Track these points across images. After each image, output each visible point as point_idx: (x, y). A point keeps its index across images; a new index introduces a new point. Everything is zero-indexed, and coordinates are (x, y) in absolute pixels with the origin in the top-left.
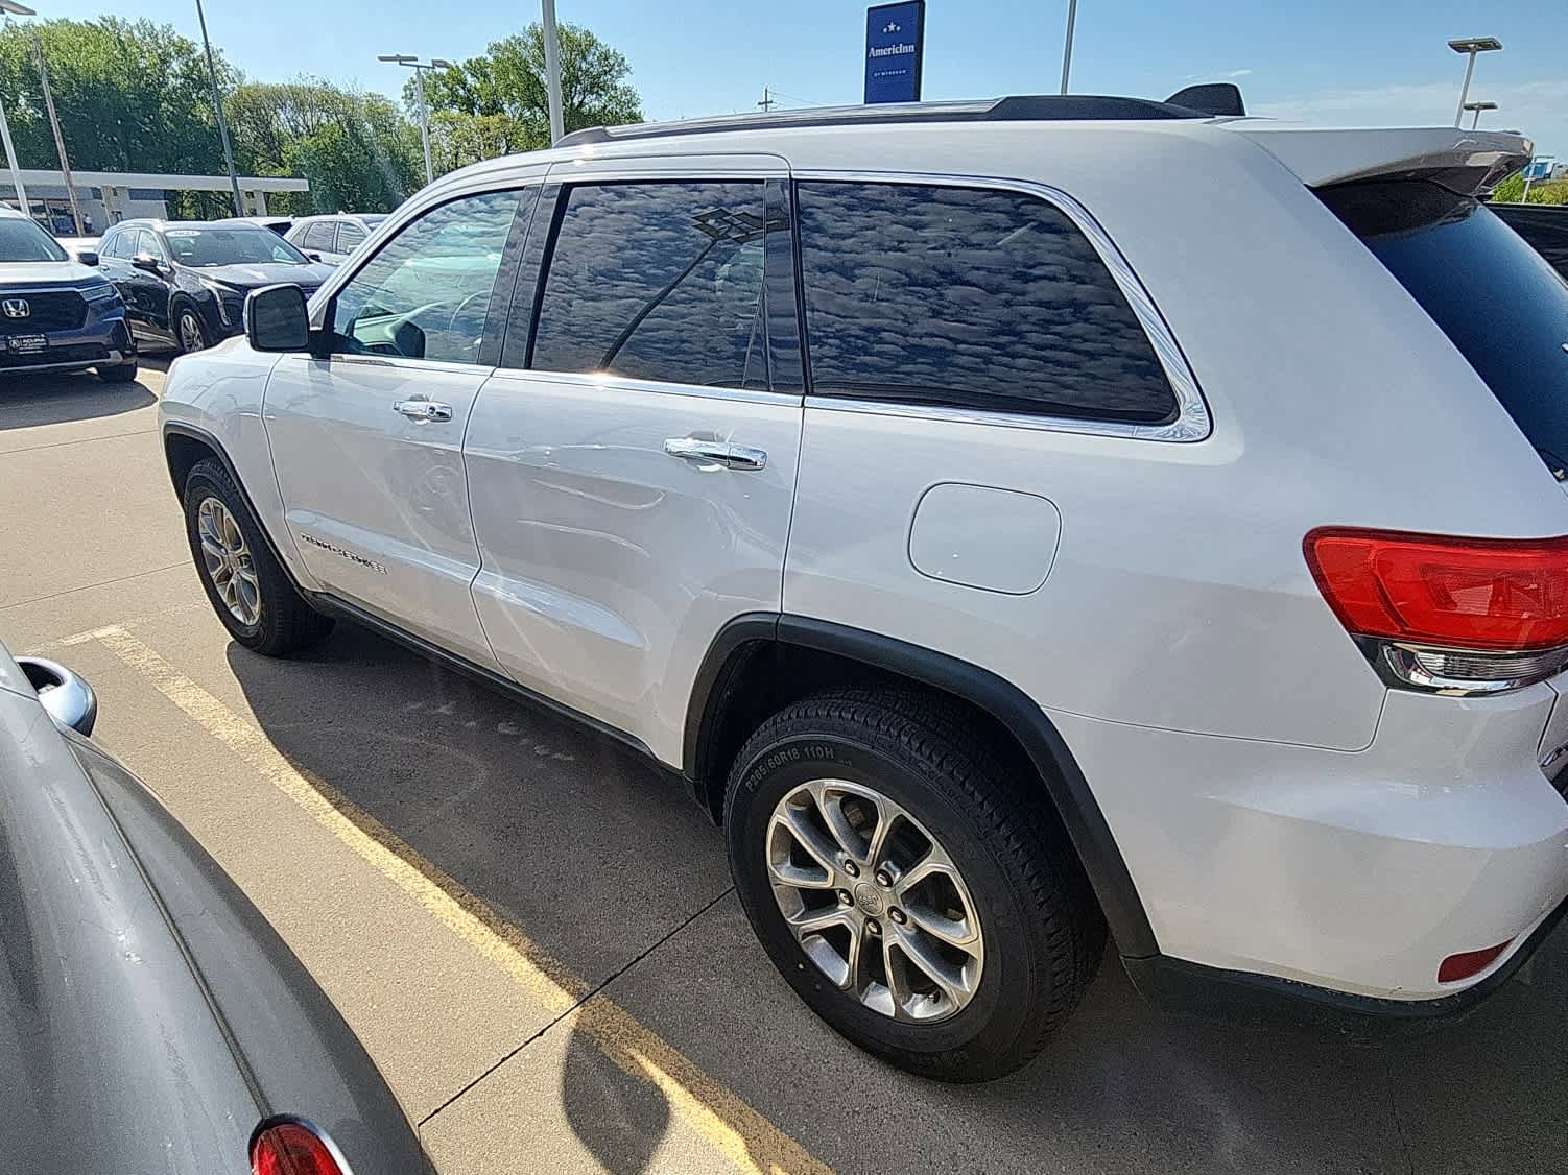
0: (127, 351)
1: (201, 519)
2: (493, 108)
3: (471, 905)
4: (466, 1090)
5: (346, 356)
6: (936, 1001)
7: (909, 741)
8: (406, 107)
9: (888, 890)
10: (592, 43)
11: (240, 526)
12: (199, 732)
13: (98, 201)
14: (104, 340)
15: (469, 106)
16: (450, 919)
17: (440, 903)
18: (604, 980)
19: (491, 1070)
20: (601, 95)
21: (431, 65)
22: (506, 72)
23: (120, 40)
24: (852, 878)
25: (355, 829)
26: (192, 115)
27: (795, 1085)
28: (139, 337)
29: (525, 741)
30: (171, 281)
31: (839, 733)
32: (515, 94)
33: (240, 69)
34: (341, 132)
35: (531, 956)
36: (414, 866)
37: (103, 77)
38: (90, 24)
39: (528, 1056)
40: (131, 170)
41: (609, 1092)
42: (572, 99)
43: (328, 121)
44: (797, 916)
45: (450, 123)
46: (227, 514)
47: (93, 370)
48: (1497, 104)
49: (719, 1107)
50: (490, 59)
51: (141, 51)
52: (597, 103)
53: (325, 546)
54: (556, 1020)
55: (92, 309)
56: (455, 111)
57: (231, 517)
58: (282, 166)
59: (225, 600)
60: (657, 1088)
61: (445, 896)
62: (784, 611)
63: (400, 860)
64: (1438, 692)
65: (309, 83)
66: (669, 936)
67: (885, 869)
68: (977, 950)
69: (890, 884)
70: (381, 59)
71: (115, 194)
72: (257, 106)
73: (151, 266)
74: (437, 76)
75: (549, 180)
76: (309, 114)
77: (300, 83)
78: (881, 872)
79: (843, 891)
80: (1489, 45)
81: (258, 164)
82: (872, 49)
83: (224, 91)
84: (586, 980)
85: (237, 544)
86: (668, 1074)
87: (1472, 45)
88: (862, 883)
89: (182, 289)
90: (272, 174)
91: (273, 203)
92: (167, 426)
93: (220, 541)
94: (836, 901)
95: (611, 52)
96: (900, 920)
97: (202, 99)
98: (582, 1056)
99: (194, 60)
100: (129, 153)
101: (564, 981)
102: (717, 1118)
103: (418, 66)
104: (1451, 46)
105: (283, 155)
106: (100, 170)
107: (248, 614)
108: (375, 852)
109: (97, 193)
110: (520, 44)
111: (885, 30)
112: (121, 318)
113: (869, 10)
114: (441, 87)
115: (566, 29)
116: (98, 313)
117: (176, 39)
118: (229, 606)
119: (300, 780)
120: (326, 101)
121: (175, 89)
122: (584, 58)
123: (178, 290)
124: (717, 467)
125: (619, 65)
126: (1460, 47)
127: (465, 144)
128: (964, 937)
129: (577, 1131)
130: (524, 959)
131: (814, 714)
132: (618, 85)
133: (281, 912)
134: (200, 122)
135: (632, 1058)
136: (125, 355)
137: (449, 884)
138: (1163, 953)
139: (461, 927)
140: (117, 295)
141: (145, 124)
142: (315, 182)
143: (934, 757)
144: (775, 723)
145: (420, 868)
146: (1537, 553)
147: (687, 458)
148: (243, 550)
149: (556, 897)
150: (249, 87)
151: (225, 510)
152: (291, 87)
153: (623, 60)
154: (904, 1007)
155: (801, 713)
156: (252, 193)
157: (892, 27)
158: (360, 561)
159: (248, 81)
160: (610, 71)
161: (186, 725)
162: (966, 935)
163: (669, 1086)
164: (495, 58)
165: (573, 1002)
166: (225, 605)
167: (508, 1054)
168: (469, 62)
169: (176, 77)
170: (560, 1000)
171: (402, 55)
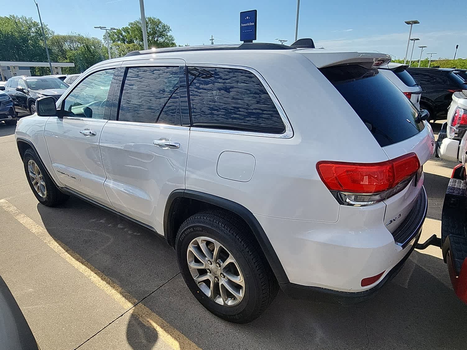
0: (14, 116)
1: (29, 166)
2: (131, 42)
3: (105, 279)
4: (97, 333)
5: (68, 117)
6: (234, 300)
7: (221, 225)
8: (104, 41)
9: (219, 268)
10: (160, 22)
11: (39, 168)
12: (26, 231)
13: (9, 70)
14: (6, 113)
15: (123, 41)
16: (98, 283)
17: (95, 278)
18: (142, 299)
19: (106, 327)
20: (163, 38)
21: (110, 29)
22: (134, 31)
23: (16, 22)
24: (210, 265)
25: (71, 258)
26: (38, 44)
27: (195, 327)
28: (18, 111)
29: (125, 230)
30: (28, 95)
31: (203, 223)
32: (137, 37)
33: (53, 31)
34: (84, 49)
35: (121, 293)
36: (88, 268)
37: (10, 33)
38: (6, 17)
39: (117, 322)
40: (19, 61)
41: (140, 332)
42: (154, 39)
43: (80, 46)
44: (197, 277)
45: (118, 46)
46: (36, 165)
47: (3, 122)
48: (420, 39)
49: (173, 334)
50: (129, 27)
51: (22, 25)
52: (162, 40)
53: (63, 174)
54: (127, 311)
55: (3, 103)
56: (119, 42)
57: (37, 165)
58: (66, 59)
59: (37, 190)
60: (155, 330)
61: (97, 276)
62: (186, 189)
63: (84, 266)
64: (354, 206)
65: (75, 35)
66: (163, 285)
67: (218, 262)
68: (243, 284)
69: (220, 266)
70: (95, 28)
71: (14, 68)
72: (58, 41)
73: (22, 90)
74: (113, 32)
75: (122, 66)
76: (74, 43)
77: (71, 35)
78: (218, 263)
79: (208, 269)
80: (416, 22)
81: (59, 59)
82: (242, 24)
83: (48, 37)
84: (137, 299)
85: (39, 174)
86: (158, 325)
87: (411, 22)
88: (213, 267)
89: (31, 97)
90: (63, 62)
91: (64, 70)
92: (18, 139)
93: (34, 173)
94: (207, 272)
95: (166, 25)
96: (223, 277)
97: (41, 39)
98: (134, 322)
99: (39, 28)
100: (19, 56)
101: (130, 300)
102: (172, 337)
103: (106, 30)
104: (406, 23)
105: (66, 56)
106: (10, 61)
107: (43, 194)
108: (77, 264)
109: (9, 68)
110: (138, 23)
111: (246, 19)
112: (12, 106)
113: (241, 13)
114: (115, 35)
115: (152, 18)
116: (4, 105)
117: (33, 22)
118: (38, 192)
119: (56, 244)
120: (80, 40)
121: (33, 36)
122: (158, 27)
123: (30, 97)
124: (167, 148)
125: (168, 29)
126: (408, 23)
127: (122, 52)
128: (239, 280)
129: (130, 343)
130: (119, 294)
131: (197, 218)
132: (168, 35)
133: (47, 283)
134: (41, 46)
135: (148, 321)
136: (13, 117)
137: (99, 273)
138: (290, 282)
139: (101, 286)
140: (10, 99)
141: (24, 47)
142: (77, 64)
143: (228, 229)
144: (187, 221)
145: (90, 268)
146: (377, 167)
147: (160, 145)
148: (41, 175)
149: (130, 275)
150: (56, 36)
151: (35, 163)
152: (69, 36)
153: (169, 27)
154: (225, 302)
155: (194, 218)
156: (57, 67)
157: (247, 18)
158: (73, 177)
159: (56, 34)
160: (166, 30)
161: (22, 228)
162: (240, 280)
163: (159, 329)
164: (131, 27)
165: (132, 306)
166: (36, 192)
167: (111, 322)
168: (123, 28)
169: (33, 33)
170: (129, 305)
171: (101, 26)
